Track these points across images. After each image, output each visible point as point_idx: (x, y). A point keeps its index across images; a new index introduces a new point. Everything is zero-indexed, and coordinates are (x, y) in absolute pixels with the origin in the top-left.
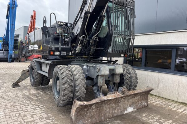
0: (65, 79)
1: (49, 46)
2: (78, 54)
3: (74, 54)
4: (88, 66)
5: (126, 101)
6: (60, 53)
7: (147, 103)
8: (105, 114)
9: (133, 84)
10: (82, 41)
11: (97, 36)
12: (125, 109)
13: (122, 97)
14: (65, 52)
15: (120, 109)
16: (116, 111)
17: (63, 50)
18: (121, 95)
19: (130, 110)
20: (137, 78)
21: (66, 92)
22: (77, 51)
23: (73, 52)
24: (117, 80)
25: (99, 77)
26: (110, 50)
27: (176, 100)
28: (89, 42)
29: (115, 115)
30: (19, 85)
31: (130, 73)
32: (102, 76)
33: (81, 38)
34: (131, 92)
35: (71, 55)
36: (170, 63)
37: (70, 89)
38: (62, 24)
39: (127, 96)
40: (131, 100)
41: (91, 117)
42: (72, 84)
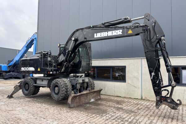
0: (63, 85)
1: (48, 68)
2: (63, 73)
3: (60, 72)
4: (70, 79)
5: (91, 96)
6: (53, 73)
7: (100, 97)
8: (82, 102)
9: (92, 88)
10: (65, 65)
11: (73, 62)
12: (90, 100)
13: (89, 93)
14: (55, 72)
15: (88, 99)
16: (86, 101)
17: (54, 70)
18: (89, 92)
19: (92, 100)
20: (94, 85)
21: (64, 92)
22: (62, 71)
23: (59, 71)
24: (85, 85)
25: (77, 84)
26: (81, 70)
27: (114, 95)
28: (69, 65)
29: (86, 102)
30: (13, 97)
31: (91, 82)
32: (79, 83)
33: (65, 64)
34: (93, 91)
35: (58, 73)
36: (110, 76)
37: (66, 90)
38: (45, 53)
39: (91, 92)
40: (92, 95)
41: (77, 103)
42: (66, 88)
